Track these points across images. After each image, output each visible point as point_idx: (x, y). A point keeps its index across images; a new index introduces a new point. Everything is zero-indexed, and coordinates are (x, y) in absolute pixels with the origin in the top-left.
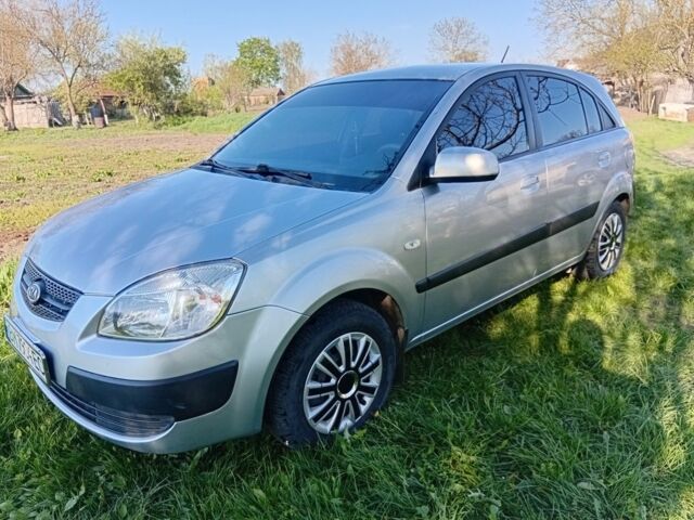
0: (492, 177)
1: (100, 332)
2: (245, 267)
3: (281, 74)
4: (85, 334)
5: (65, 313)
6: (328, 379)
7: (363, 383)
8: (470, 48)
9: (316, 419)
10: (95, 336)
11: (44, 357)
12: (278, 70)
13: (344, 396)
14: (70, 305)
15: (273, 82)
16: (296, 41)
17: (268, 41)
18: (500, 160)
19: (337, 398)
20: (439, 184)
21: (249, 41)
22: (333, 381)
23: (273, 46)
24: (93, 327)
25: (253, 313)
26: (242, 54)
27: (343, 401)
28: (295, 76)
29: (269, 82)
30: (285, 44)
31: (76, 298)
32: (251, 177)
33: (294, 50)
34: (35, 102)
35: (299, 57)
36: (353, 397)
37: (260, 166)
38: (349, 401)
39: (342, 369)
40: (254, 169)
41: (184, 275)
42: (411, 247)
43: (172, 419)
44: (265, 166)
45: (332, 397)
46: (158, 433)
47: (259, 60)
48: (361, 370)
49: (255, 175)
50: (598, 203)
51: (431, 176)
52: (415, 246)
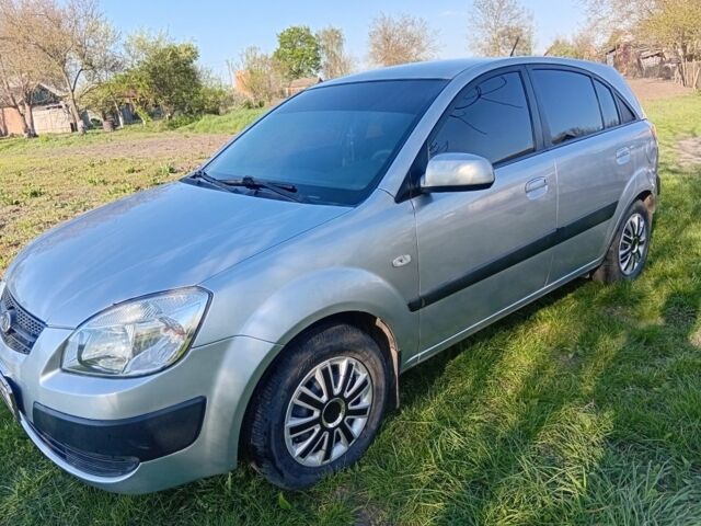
0: (487, 186)
1: (64, 367)
2: (211, 295)
3: (322, 62)
4: (48, 369)
5: (31, 345)
6: (310, 413)
7: (350, 408)
8: (514, 24)
9: (304, 454)
10: (58, 370)
11: (11, 392)
12: (318, 59)
13: (331, 425)
14: (36, 337)
15: (314, 71)
16: (337, 28)
17: (308, 30)
18: (495, 165)
19: (324, 429)
20: (433, 194)
21: (289, 30)
22: (316, 414)
23: (313, 35)
24: (56, 361)
25: (221, 346)
26: (282, 44)
27: (331, 431)
28: (335, 64)
29: (310, 71)
30: (325, 32)
31: (41, 330)
32: (236, 192)
33: (335, 37)
34: (61, 107)
35: (340, 44)
36: (342, 423)
37: (245, 179)
38: (338, 429)
39: (324, 398)
40: (240, 181)
41: (146, 306)
42: (400, 264)
43: (137, 459)
44: (250, 179)
45: (317, 430)
46: (124, 473)
47: (300, 50)
48: (347, 395)
49: (239, 188)
50: (616, 203)
51: (422, 185)
52: (405, 262)
